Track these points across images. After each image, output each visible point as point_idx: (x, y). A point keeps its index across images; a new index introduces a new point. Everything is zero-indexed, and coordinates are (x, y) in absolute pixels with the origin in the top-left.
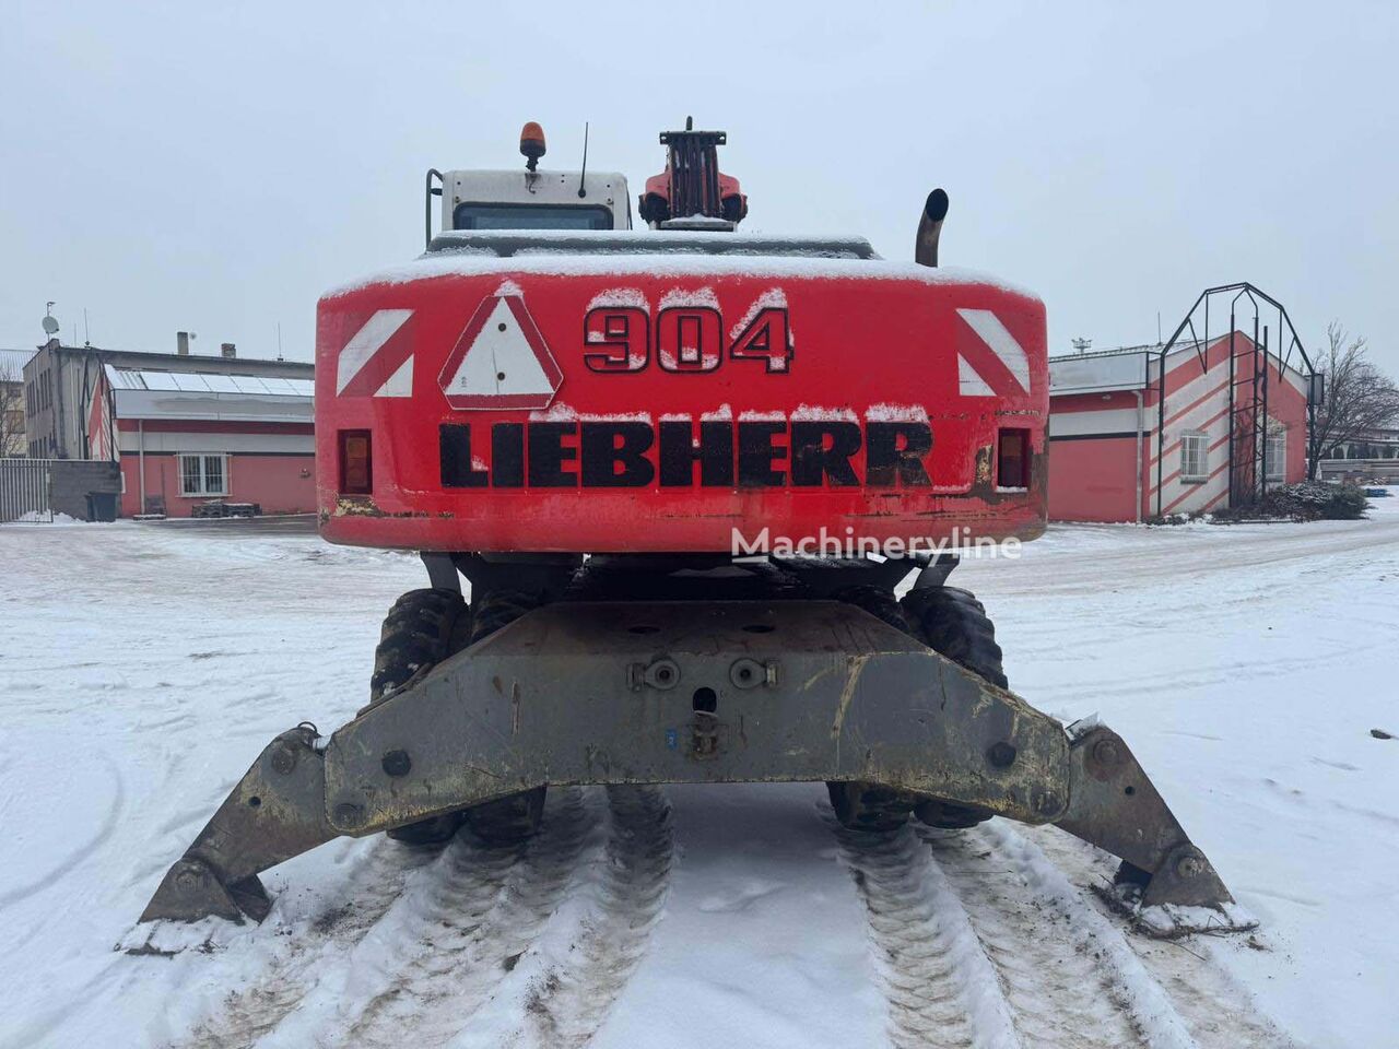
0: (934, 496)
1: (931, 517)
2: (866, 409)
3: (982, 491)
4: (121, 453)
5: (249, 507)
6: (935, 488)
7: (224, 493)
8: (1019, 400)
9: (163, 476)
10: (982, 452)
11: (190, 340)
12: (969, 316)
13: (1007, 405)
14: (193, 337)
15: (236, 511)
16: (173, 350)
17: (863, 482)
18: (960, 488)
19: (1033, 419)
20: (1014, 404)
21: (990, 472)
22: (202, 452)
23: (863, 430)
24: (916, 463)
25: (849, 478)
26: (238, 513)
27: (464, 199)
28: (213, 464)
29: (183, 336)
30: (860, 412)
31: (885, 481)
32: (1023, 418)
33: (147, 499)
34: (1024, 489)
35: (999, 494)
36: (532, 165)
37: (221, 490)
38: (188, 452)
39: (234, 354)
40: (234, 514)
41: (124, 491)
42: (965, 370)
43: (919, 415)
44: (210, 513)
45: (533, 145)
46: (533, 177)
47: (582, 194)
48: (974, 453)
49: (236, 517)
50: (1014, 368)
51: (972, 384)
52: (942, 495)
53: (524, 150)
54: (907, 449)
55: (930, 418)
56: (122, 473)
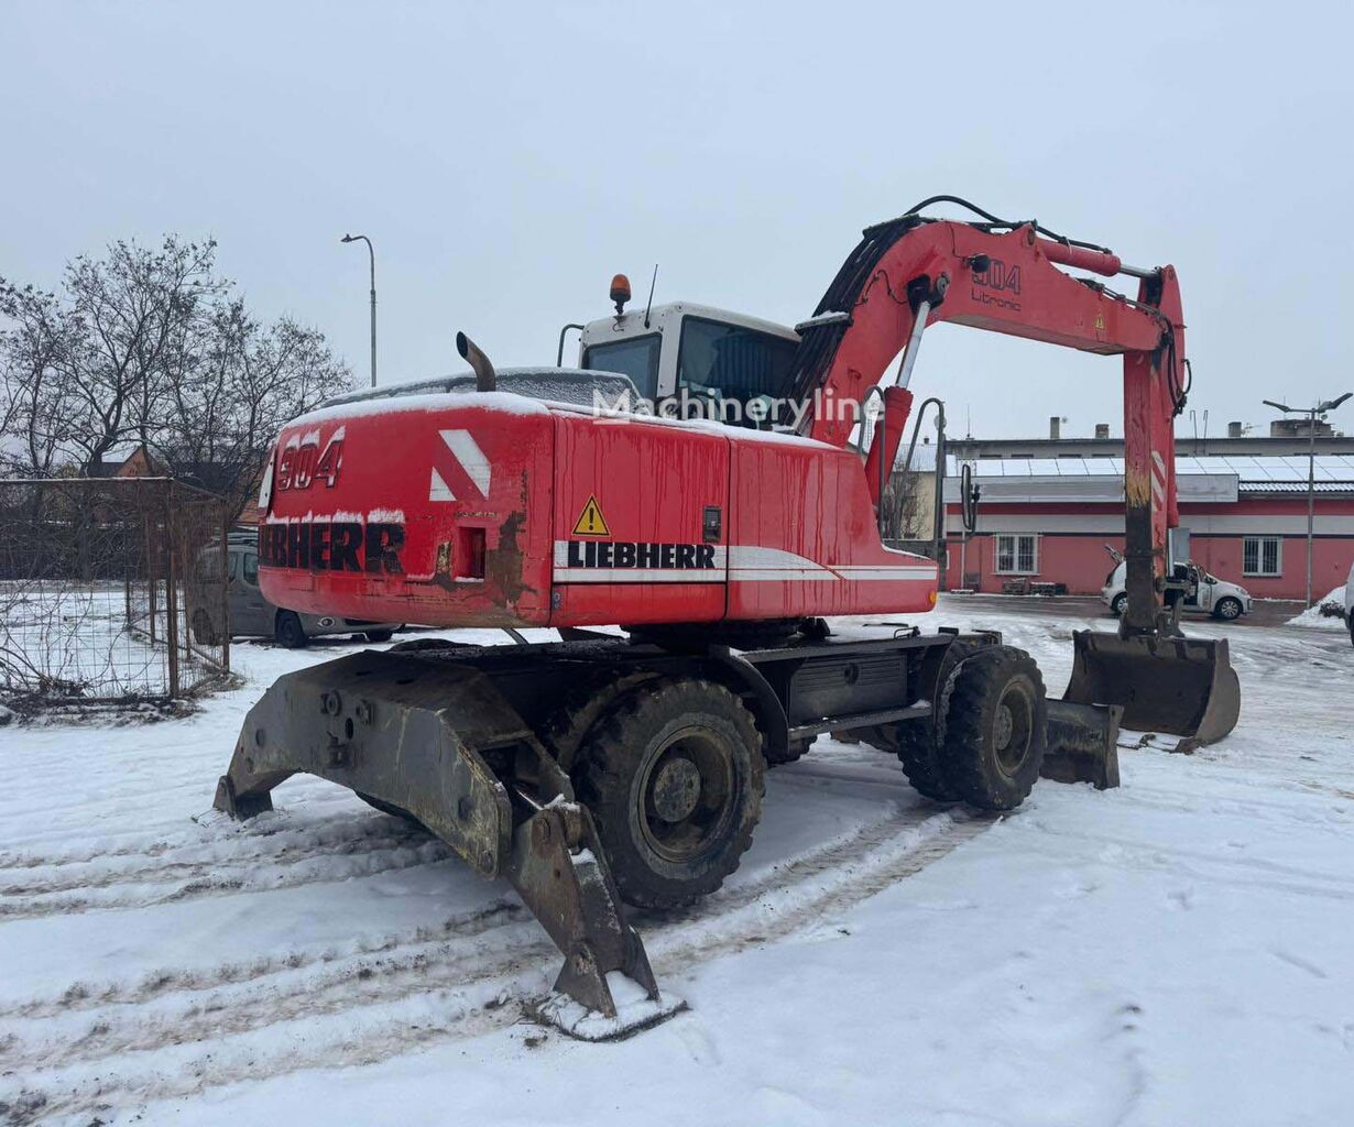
0: (406, 582)
1: (405, 599)
2: (368, 513)
3: (443, 580)
4: (949, 534)
5: (1052, 587)
6: (409, 576)
7: (1034, 573)
8: (475, 504)
9: (981, 552)
10: (442, 547)
11: (1061, 424)
12: (447, 435)
13: (465, 507)
14: (1065, 421)
15: (1040, 590)
16: (1046, 435)
17: (363, 566)
18: (426, 577)
19: (488, 519)
20: (471, 507)
21: (447, 564)
22: (1016, 533)
23: (364, 529)
24: (393, 555)
25: (355, 567)
26: (1040, 592)
27: (589, 344)
28: (1026, 544)
29: (1055, 421)
30: (365, 515)
31: (377, 570)
32: (480, 519)
33: (966, 575)
34: (481, 580)
35: (456, 583)
36: (619, 308)
37: (1031, 569)
38: (1025, 533)
39: (1107, 435)
40: (1035, 592)
41: (948, 568)
42: (437, 481)
43: (398, 517)
44: (1014, 590)
45: (620, 292)
46: (620, 319)
47: (647, 325)
48: (436, 547)
49: (1038, 595)
50: (477, 477)
51: (440, 492)
52: (412, 582)
53: (613, 296)
54: (389, 544)
55: (407, 519)
56: (948, 552)
